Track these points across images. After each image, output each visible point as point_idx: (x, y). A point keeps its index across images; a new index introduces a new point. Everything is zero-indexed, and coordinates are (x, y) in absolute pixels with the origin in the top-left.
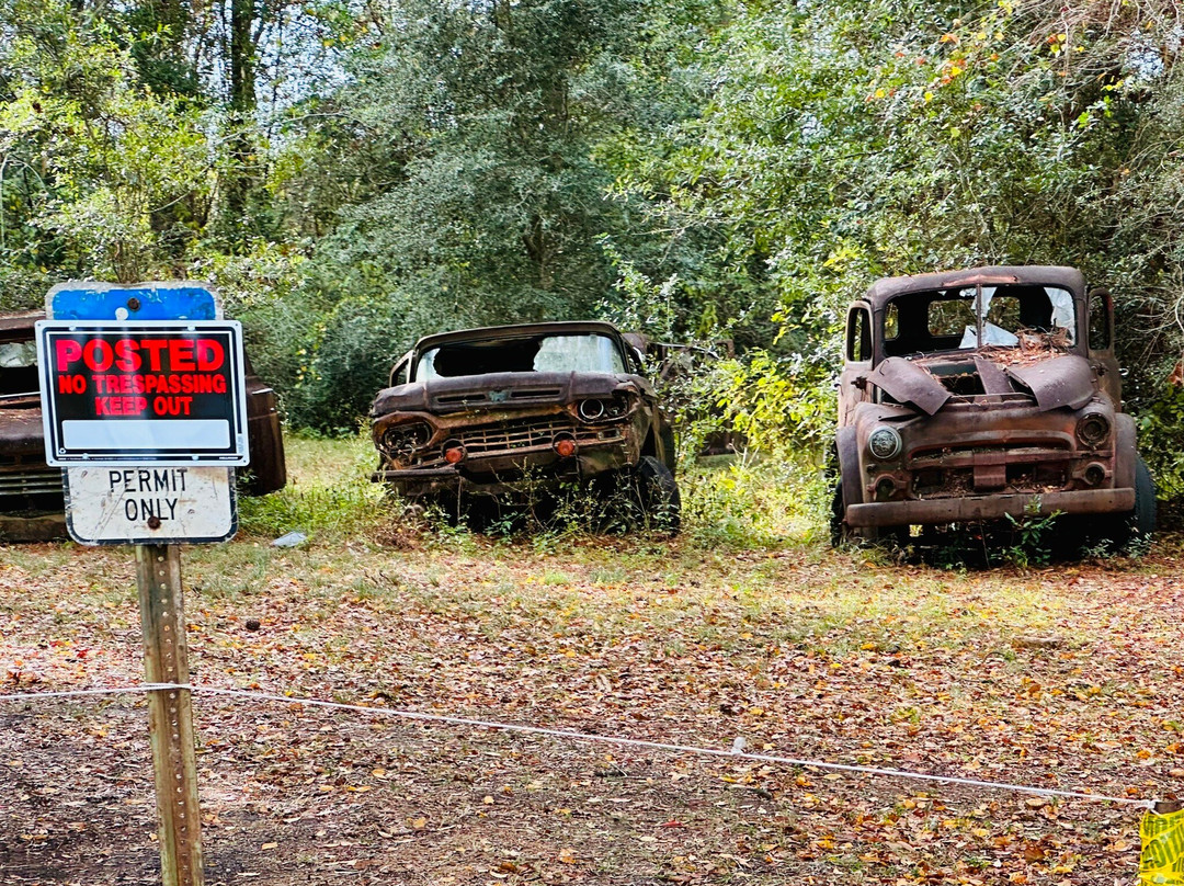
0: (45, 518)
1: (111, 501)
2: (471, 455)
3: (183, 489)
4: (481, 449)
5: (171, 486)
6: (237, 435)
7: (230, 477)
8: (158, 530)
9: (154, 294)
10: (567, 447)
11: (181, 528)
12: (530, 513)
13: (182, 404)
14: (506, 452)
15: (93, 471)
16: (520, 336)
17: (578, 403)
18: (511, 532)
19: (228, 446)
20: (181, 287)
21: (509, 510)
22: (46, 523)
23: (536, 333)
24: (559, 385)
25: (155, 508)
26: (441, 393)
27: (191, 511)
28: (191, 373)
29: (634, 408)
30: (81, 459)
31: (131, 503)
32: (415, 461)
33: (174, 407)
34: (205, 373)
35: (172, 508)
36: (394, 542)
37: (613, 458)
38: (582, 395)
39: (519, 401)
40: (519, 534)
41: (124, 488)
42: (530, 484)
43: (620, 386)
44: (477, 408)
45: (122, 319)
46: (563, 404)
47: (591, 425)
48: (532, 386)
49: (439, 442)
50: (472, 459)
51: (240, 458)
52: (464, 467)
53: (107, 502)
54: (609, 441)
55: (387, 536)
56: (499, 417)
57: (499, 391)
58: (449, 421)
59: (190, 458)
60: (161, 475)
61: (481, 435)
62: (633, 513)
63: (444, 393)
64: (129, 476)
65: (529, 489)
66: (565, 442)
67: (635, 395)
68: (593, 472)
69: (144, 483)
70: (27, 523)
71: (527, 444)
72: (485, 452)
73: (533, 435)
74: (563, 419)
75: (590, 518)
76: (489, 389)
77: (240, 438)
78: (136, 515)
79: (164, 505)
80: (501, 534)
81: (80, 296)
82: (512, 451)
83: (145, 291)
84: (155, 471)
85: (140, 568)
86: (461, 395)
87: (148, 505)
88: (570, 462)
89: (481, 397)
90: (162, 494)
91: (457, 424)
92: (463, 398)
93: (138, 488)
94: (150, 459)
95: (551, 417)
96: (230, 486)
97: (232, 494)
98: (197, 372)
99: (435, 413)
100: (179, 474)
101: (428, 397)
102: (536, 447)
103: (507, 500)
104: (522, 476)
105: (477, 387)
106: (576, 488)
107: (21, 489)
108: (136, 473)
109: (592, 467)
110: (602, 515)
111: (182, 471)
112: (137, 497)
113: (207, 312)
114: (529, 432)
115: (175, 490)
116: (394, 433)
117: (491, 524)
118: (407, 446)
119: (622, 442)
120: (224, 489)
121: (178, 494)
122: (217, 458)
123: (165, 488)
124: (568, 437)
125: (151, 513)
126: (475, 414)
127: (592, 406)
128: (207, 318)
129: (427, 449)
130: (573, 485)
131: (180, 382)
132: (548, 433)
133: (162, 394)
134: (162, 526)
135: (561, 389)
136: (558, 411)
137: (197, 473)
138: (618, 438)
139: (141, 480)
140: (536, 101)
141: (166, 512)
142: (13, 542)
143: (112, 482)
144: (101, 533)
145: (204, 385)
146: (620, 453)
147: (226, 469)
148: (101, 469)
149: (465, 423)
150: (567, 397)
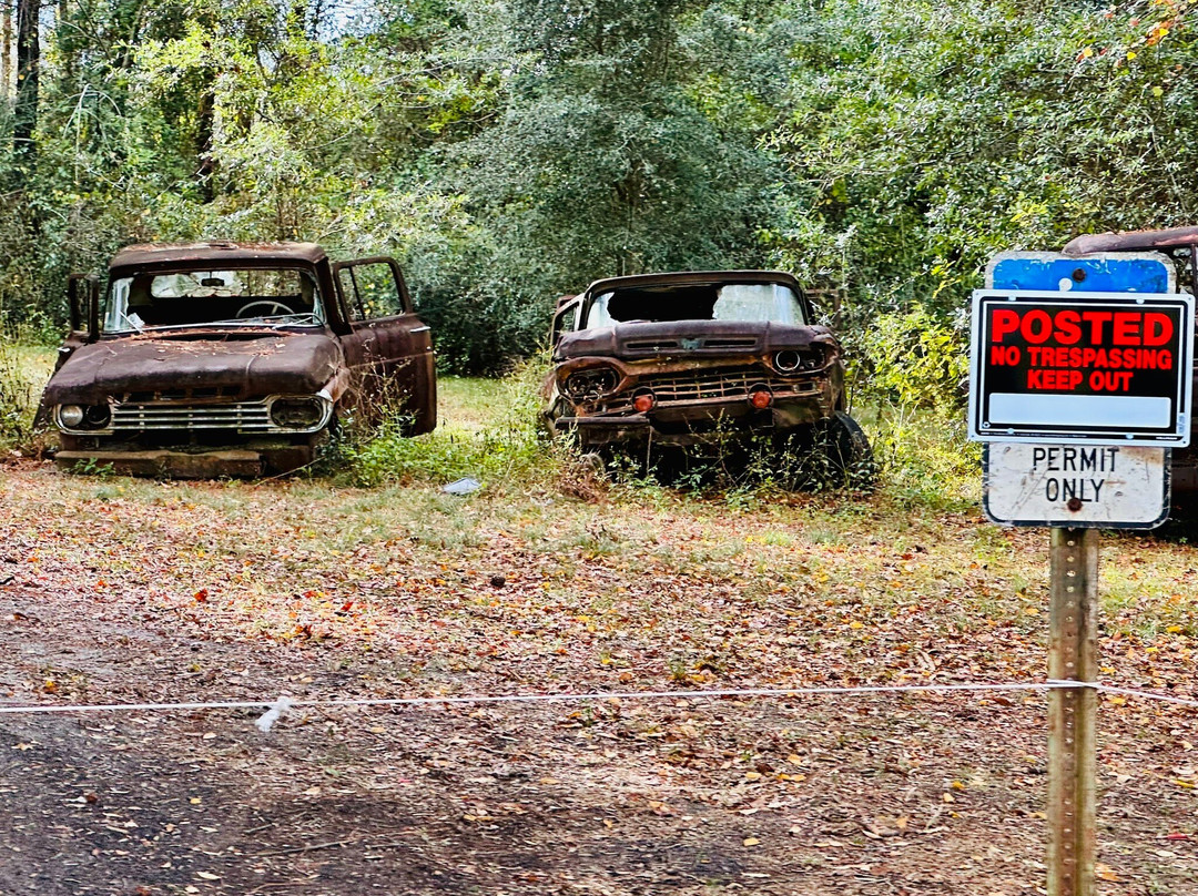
0: (208, 454)
1: (1032, 480)
2: (661, 404)
3: (1112, 470)
4: (671, 398)
5: (1099, 466)
6: (1179, 414)
7: (1166, 459)
8: (1078, 513)
9: (1103, 266)
10: (762, 399)
11: (1105, 512)
12: (721, 466)
13: (1121, 380)
14: (697, 401)
15: (1017, 448)
16: (697, 282)
17: (772, 355)
18: (700, 486)
19: (1167, 425)
20: (1134, 259)
21: (698, 463)
22: (211, 459)
23: (715, 281)
24: (755, 335)
25: (1078, 489)
26: (630, 339)
27: (1119, 494)
28: (1135, 348)
29: (832, 362)
30: (1006, 434)
31: (1053, 483)
32: (600, 408)
33: (1112, 383)
34: (1150, 348)
35: (1097, 489)
36: (576, 493)
37: (809, 411)
38: (778, 346)
39: (713, 350)
40: (708, 488)
41: (1047, 467)
42: (721, 436)
43: (818, 338)
44: (669, 355)
45: (1066, 289)
46: (758, 355)
47: (787, 377)
48: (726, 336)
49: (626, 389)
50: (662, 408)
51: (1179, 438)
52: (654, 415)
53: (1028, 481)
54: (805, 394)
55: (569, 486)
56: (690, 366)
57: (691, 339)
58: (637, 368)
59: (1124, 437)
60: (1089, 453)
61: (671, 383)
62: (830, 471)
63: (635, 339)
64: (1054, 454)
65: (719, 441)
66: (761, 393)
67: (833, 347)
68: (786, 425)
69: (1069, 461)
70: (191, 459)
71: (719, 394)
72: (676, 401)
73: (726, 386)
74: (758, 369)
75: (787, 473)
76: (681, 336)
77: (1181, 417)
78: (1057, 495)
79: (1088, 486)
80: (690, 488)
81: (1024, 265)
82: (703, 401)
83: (1093, 262)
84: (1083, 450)
85: (1054, 553)
86: (653, 341)
87: (1071, 485)
88: (766, 415)
89: (673, 345)
90: (1088, 473)
91: (646, 371)
92: (655, 345)
93: (1062, 467)
94: (1080, 436)
95: (745, 368)
96: (1165, 468)
97: (1166, 477)
98: (1142, 347)
99: (624, 359)
100: (1110, 453)
101: (617, 343)
102: (729, 398)
103: (696, 453)
104: (713, 427)
105: (669, 334)
106: (769, 442)
107: (186, 423)
108: (1062, 451)
109: (786, 421)
110: (799, 471)
111: (1114, 450)
112: (1060, 476)
113: (1159, 284)
114: (722, 382)
115: (1102, 470)
116: (578, 378)
117: (679, 477)
118: (592, 392)
119: (819, 395)
120: (1158, 471)
121: (1105, 475)
122: (1153, 438)
123: (1091, 468)
124: (764, 389)
125: (1073, 493)
126: (666, 362)
127: (788, 356)
128: (1157, 292)
129: (614, 396)
130: (766, 439)
131: (1122, 357)
132: (741, 384)
133: (1101, 369)
134: (1083, 508)
135: (756, 339)
136: (753, 361)
137: (1129, 453)
138: (814, 392)
139: (1066, 458)
140: (642, 48)
141: (1090, 493)
142: (175, 478)
143: (1036, 459)
144: (1017, 513)
145: (1149, 360)
146: (816, 407)
147: (1162, 451)
148: (1026, 446)
149: (655, 370)
150: (763, 348)
